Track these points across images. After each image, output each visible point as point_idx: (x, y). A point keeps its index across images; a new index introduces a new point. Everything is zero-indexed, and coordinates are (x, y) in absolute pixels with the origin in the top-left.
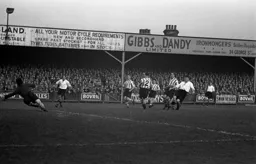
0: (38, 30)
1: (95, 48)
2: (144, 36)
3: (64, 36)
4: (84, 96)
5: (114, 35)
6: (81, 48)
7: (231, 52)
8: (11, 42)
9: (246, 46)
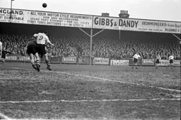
0: (32, 13)
1: (72, 26)
2: (105, 18)
3: (50, 17)
4: (65, 59)
5: (85, 17)
6: (62, 25)
7: (166, 30)
8: (14, 21)
9: (176, 26)
